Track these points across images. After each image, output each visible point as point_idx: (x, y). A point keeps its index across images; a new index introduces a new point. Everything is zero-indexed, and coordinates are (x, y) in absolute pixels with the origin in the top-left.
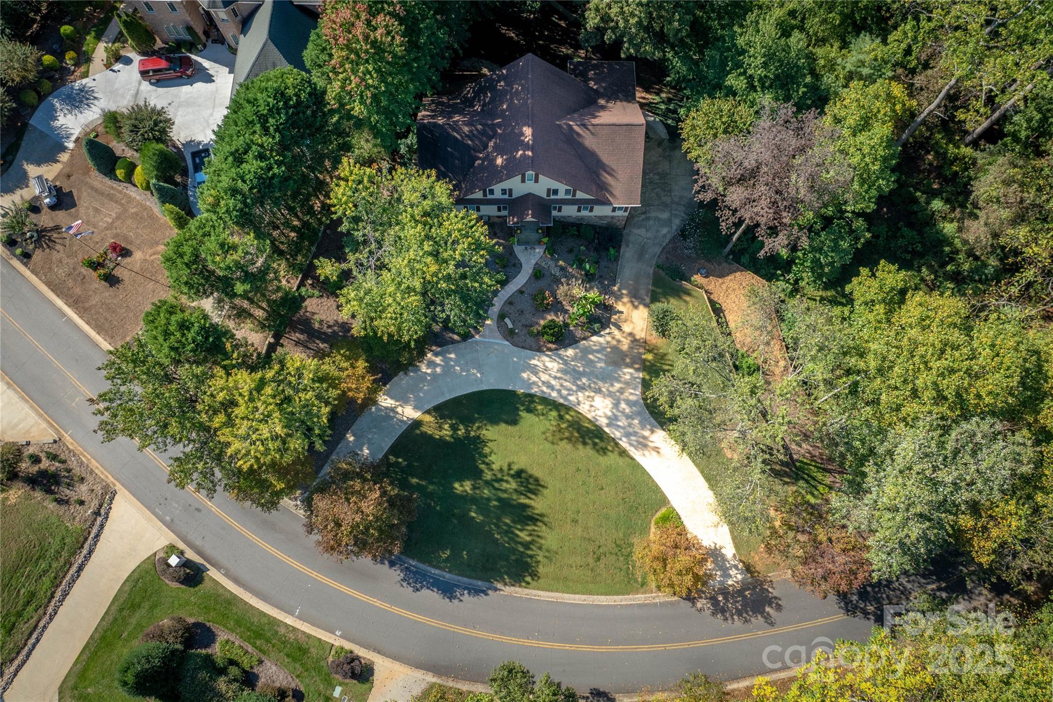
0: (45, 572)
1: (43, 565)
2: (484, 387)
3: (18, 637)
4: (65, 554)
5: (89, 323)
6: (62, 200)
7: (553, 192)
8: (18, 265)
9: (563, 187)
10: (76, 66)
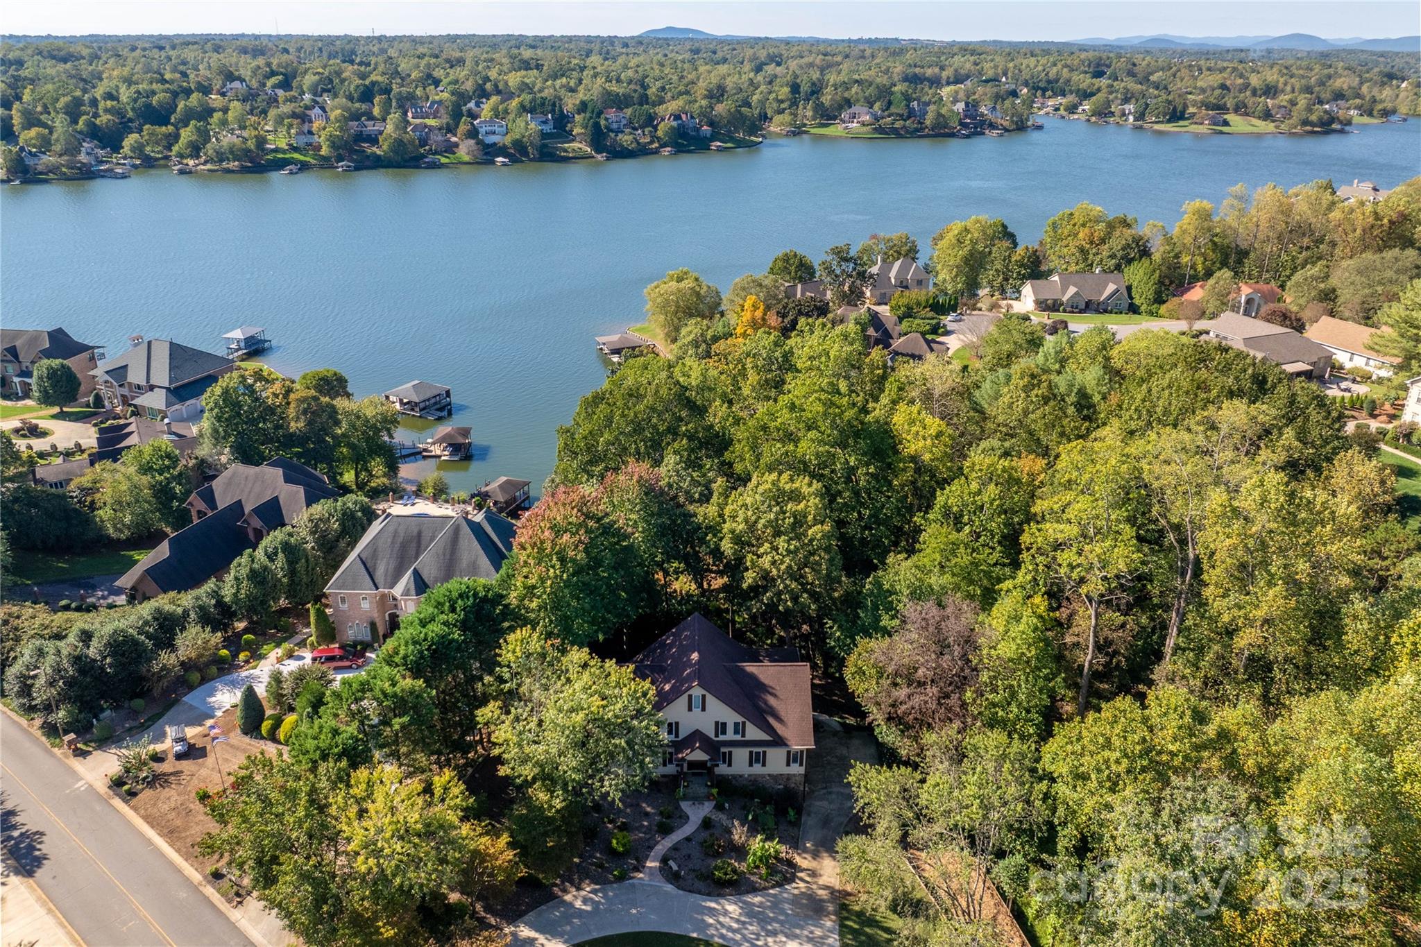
5: (178, 851)
6: (192, 752)
7: (721, 727)
8: (118, 803)
9: (731, 717)
10: (247, 662)
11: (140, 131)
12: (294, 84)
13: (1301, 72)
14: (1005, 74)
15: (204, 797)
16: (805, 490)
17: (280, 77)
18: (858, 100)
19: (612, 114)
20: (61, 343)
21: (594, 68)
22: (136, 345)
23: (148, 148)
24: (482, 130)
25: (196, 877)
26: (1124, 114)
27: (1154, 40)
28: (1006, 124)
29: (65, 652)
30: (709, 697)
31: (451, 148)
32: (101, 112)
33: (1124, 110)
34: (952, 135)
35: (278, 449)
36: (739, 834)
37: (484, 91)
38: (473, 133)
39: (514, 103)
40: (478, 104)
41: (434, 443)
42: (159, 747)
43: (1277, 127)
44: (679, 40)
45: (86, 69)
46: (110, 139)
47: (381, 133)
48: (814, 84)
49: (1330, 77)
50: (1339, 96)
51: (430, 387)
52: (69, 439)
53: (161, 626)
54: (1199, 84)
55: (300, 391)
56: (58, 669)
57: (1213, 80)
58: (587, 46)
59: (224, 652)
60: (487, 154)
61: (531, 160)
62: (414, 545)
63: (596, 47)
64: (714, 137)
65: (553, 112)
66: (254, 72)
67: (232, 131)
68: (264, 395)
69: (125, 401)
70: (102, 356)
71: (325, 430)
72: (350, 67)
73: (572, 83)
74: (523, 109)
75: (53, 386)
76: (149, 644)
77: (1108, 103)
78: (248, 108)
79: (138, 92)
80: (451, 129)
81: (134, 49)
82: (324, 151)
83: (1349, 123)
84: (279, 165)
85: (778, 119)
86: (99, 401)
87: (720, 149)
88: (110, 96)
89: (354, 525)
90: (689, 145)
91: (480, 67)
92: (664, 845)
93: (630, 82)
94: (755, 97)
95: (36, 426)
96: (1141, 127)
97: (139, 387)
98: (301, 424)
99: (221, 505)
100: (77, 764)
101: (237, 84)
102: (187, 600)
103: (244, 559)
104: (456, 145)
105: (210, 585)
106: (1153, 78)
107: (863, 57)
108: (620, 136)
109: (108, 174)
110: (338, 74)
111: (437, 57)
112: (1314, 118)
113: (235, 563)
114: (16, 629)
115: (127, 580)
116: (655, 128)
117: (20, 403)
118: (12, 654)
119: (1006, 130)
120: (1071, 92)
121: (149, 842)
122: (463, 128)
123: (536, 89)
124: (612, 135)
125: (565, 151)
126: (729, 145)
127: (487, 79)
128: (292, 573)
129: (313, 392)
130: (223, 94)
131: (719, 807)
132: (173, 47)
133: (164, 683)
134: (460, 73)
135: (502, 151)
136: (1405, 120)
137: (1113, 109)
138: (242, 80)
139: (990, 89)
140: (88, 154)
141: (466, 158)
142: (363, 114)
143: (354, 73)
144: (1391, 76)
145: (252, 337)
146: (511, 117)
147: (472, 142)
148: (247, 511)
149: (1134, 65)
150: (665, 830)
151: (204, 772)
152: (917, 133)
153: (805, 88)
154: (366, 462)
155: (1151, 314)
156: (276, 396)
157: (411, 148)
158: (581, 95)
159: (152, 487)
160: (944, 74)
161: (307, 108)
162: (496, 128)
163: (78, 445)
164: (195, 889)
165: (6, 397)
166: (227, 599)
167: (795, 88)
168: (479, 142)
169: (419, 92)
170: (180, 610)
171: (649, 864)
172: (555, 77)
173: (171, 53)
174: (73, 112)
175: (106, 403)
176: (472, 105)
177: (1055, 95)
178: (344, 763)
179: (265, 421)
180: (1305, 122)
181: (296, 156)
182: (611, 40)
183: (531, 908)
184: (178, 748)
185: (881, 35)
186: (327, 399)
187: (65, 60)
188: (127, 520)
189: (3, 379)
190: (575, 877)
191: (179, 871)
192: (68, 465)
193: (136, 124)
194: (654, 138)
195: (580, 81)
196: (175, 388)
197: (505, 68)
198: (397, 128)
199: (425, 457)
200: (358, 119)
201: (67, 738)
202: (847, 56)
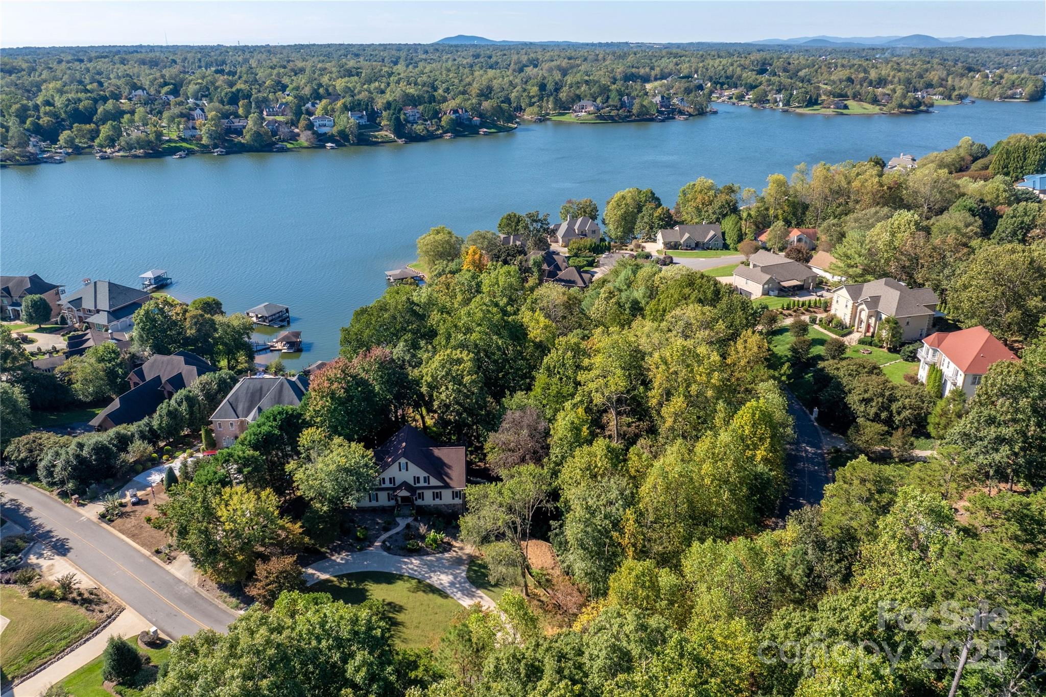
0: (65, 638)
1: (66, 634)
2: (368, 570)
3: (33, 665)
4: (81, 632)
5: (138, 543)
6: (140, 502)
7: (417, 480)
8: (104, 525)
9: (422, 474)
10: (168, 460)
11: (71, 128)
12: (181, 92)
13: (908, 67)
14: (696, 72)
15: (149, 520)
16: (465, 358)
17: (171, 87)
18: (586, 96)
19: (409, 110)
20: (37, 285)
21: (399, 74)
22: (87, 285)
23: (77, 140)
24: (317, 124)
25: (148, 553)
26: (776, 101)
27: (815, 40)
28: (691, 110)
29: (71, 453)
30: (409, 463)
31: (294, 137)
32: (42, 115)
33: (776, 98)
34: (652, 120)
35: (179, 347)
36: (423, 529)
37: (318, 94)
38: (310, 126)
39: (339, 104)
40: (313, 105)
41: (277, 342)
42: (124, 501)
43: (881, 109)
44: (466, 46)
45: (27, 80)
46: (50, 135)
47: (244, 127)
48: (556, 83)
49: (927, 70)
50: (929, 85)
51: (275, 306)
52: (48, 344)
53: (120, 441)
54: (832, 78)
55: (192, 311)
56: (67, 462)
57: (842, 74)
58: (397, 54)
59: (155, 455)
60: (321, 140)
61: (351, 145)
62: (258, 394)
63: (403, 54)
64: (483, 125)
65: (366, 109)
66: (152, 83)
67: (138, 128)
68: (170, 314)
69: (81, 320)
70: (63, 292)
71: (208, 335)
72: (222, 78)
73: (383, 86)
74: (346, 108)
75: (35, 312)
76: (114, 449)
77: (765, 94)
78: (148, 109)
79: (68, 100)
80: (294, 123)
81: (60, 62)
82: (205, 141)
83: (932, 105)
84: (172, 151)
85: (529, 110)
86: (64, 321)
87: (486, 134)
88: (48, 103)
89: (225, 386)
90: (464, 131)
91: (316, 75)
92: (385, 536)
93: (424, 85)
94: (513, 95)
95: (26, 337)
96: (787, 111)
97: (90, 311)
98: (193, 331)
99: (148, 379)
100: (80, 510)
101: (139, 92)
102: (133, 428)
103: (164, 405)
104: (298, 135)
105: (146, 420)
106: (801, 74)
107: (597, 60)
108: (415, 126)
109: (49, 160)
110: (213, 83)
111: (285, 67)
112: (906, 103)
113: (159, 407)
114: (40, 445)
115: (95, 422)
116: (440, 119)
117: (13, 323)
118: (39, 458)
119: (690, 115)
120: (741, 85)
121: (123, 540)
122: (302, 123)
123: (356, 91)
124: (409, 125)
125: (376, 137)
126: (493, 130)
127: (320, 85)
128: (191, 413)
129: (200, 312)
130: (130, 100)
131: (416, 520)
132: (90, 60)
133: (124, 469)
134: (302, 80)
135: (331, 139)
136: (973, 102)
137: (769, 98)
138: (143, 89)
139: (683, 84)
140: (34, 146)
141: (306, 144)
142: (231, 114)
143: (224, 81)
144: (970, 69)
145: (159, 276)
146: (337, 114)
147: (309, 133)
148: (163, 382)
149: (789, 64)
150: (386, 529)
151: (148, 510)
152: (627, 119)
153: (550, 87)
154: (234, 354)
155: (736, 249)
156: (178, 314)
157: (266, 138)
158: (388, 97)
159: (105, 371)
160: (653, 73)
161: (191, 109)
162: (326, 122)
163: (54, 348)
164: (148, 558)
165: (4, 319)
166: (155, 427)
167: (542, 87)
168: (315, 133)
169: (271, 96)
170: (129, 433)
171: (376, 544)
172: (370, 82)
173: (89, 65)
174: (22, 116)
175: (69, 321)
176: (309, 105)
177: (730, 87)
178: (219, 486)
179: (170, 330)
180: (901, 106)
181: (184, 145)
182: (416, 47)
183: (314, 562)
184: (134, 500)
185: (616, 40)
186: (209, 316)
187: (10, 72)
188: (91, 390)
189: (2, 307)
190: (337, 550)
191: (139, 551)
192: (52, 359)
193: (68, 123)
194: (439, 127)
195: (388, 84)
196: (114, 311)
197: (334, 76)
198: (255, 124)
199: (272, 351)
200: (228, 118)
201: (74, 497)
202: (585, 60)
